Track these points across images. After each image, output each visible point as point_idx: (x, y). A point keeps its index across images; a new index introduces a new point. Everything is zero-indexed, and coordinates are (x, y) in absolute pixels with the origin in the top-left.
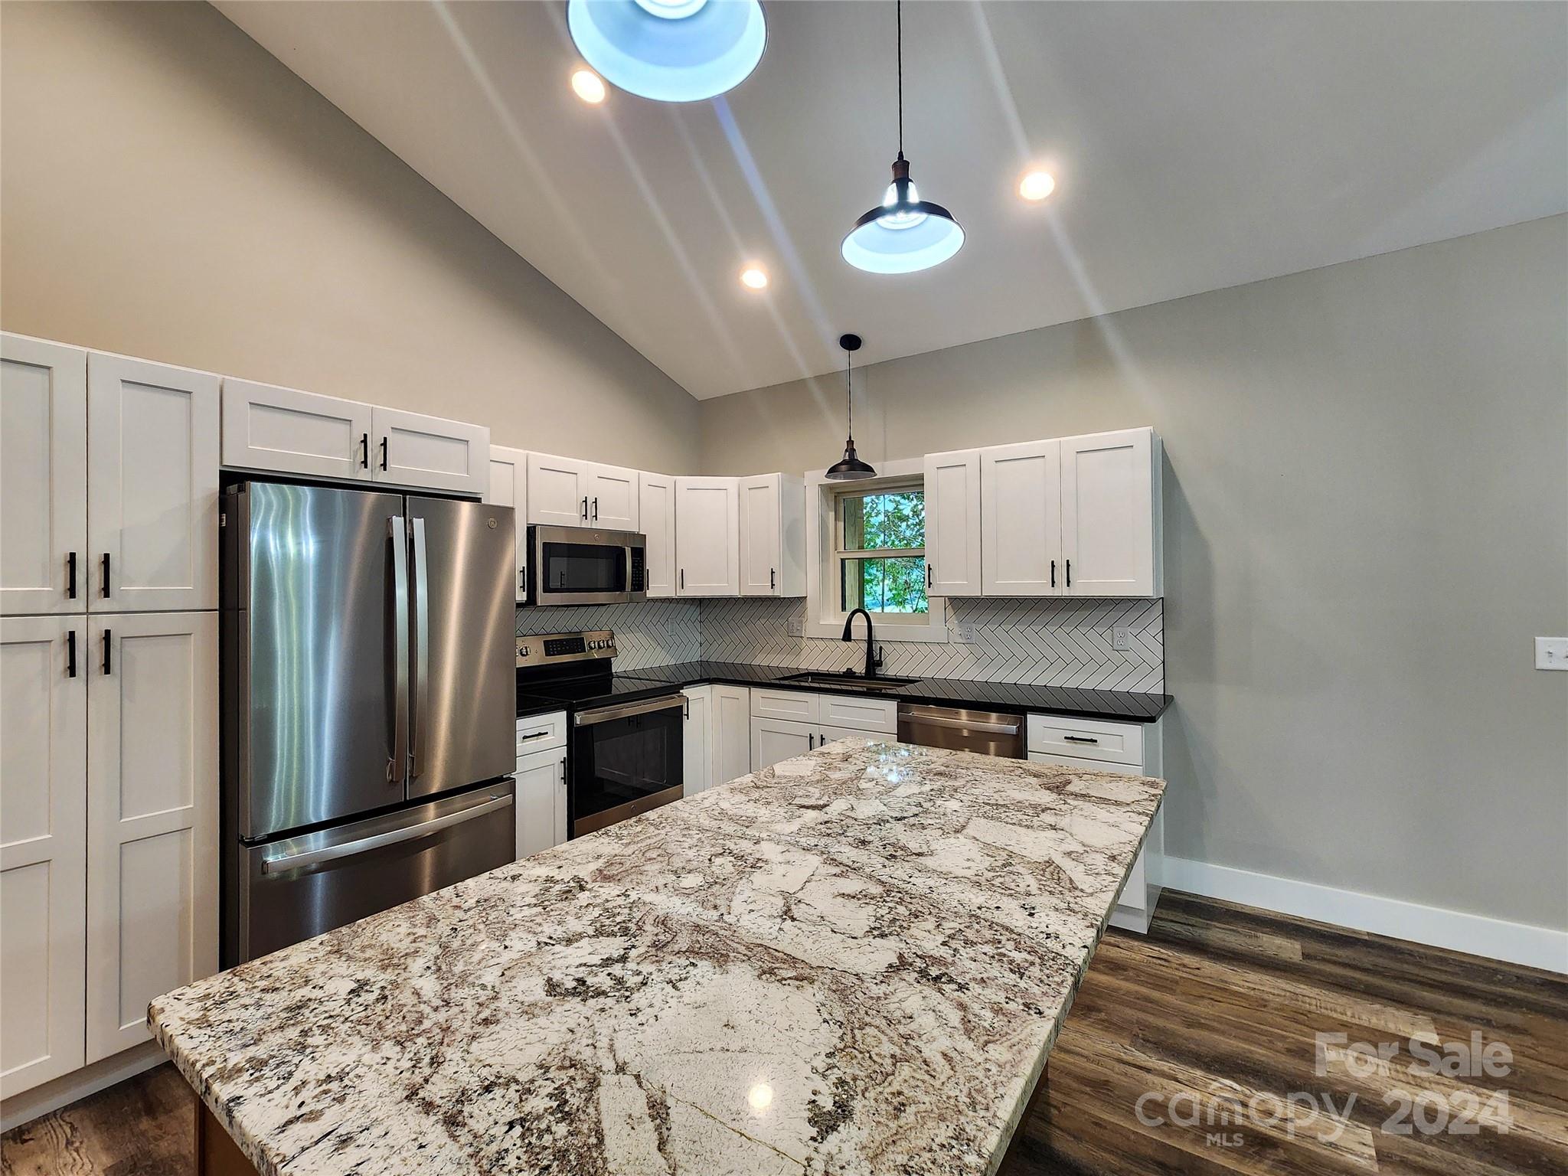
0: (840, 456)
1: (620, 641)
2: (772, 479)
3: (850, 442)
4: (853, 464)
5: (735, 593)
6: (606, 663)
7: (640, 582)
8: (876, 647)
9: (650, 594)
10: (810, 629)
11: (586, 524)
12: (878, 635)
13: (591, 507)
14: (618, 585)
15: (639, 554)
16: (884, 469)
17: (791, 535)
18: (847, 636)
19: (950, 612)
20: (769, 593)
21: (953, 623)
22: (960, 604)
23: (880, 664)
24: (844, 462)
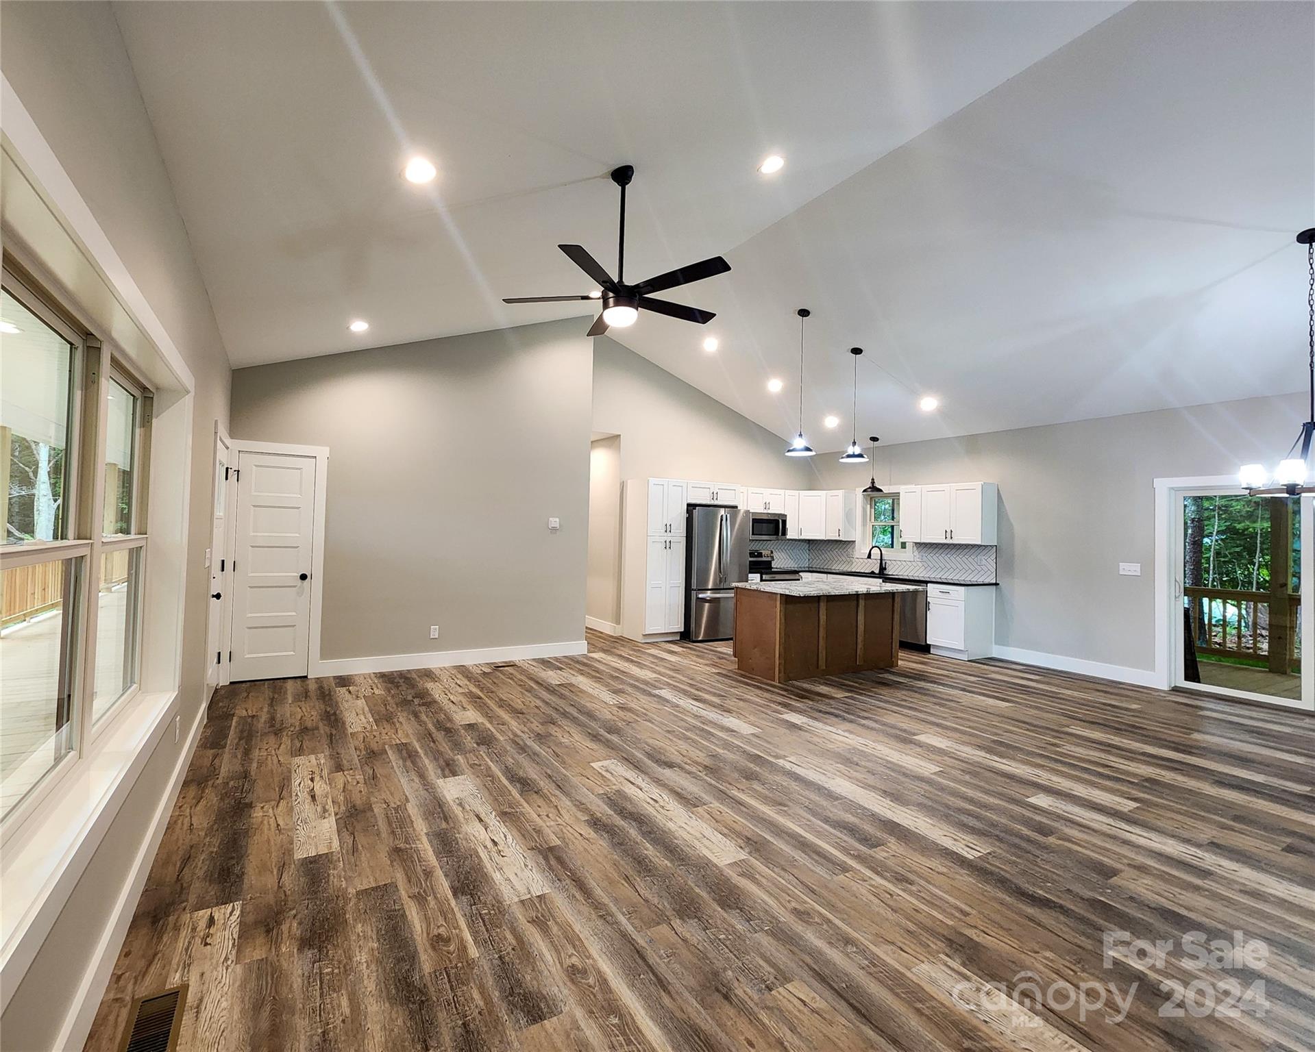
0: (869, 485)
1: (775, 554)
2: (840, 493)
3: (873, 479)
4: (874, 488)
5: (823, 538)
6: (770, 563)
7: (784, 533)
8: (884, 562)
9: (788, 537)
10: (857, 555)
11: (765, 511)
12: (885, 557)
13: (766, 505)
14: (776, 533)
15: (784, 522)
16: (885, 489)
17: (849, 516)
18: (869, 556)
19: (915, 548)
20: (838, 538)
21: (916, 553)
22: (920, 546)
23: (885, 569)
24: (870, 488)
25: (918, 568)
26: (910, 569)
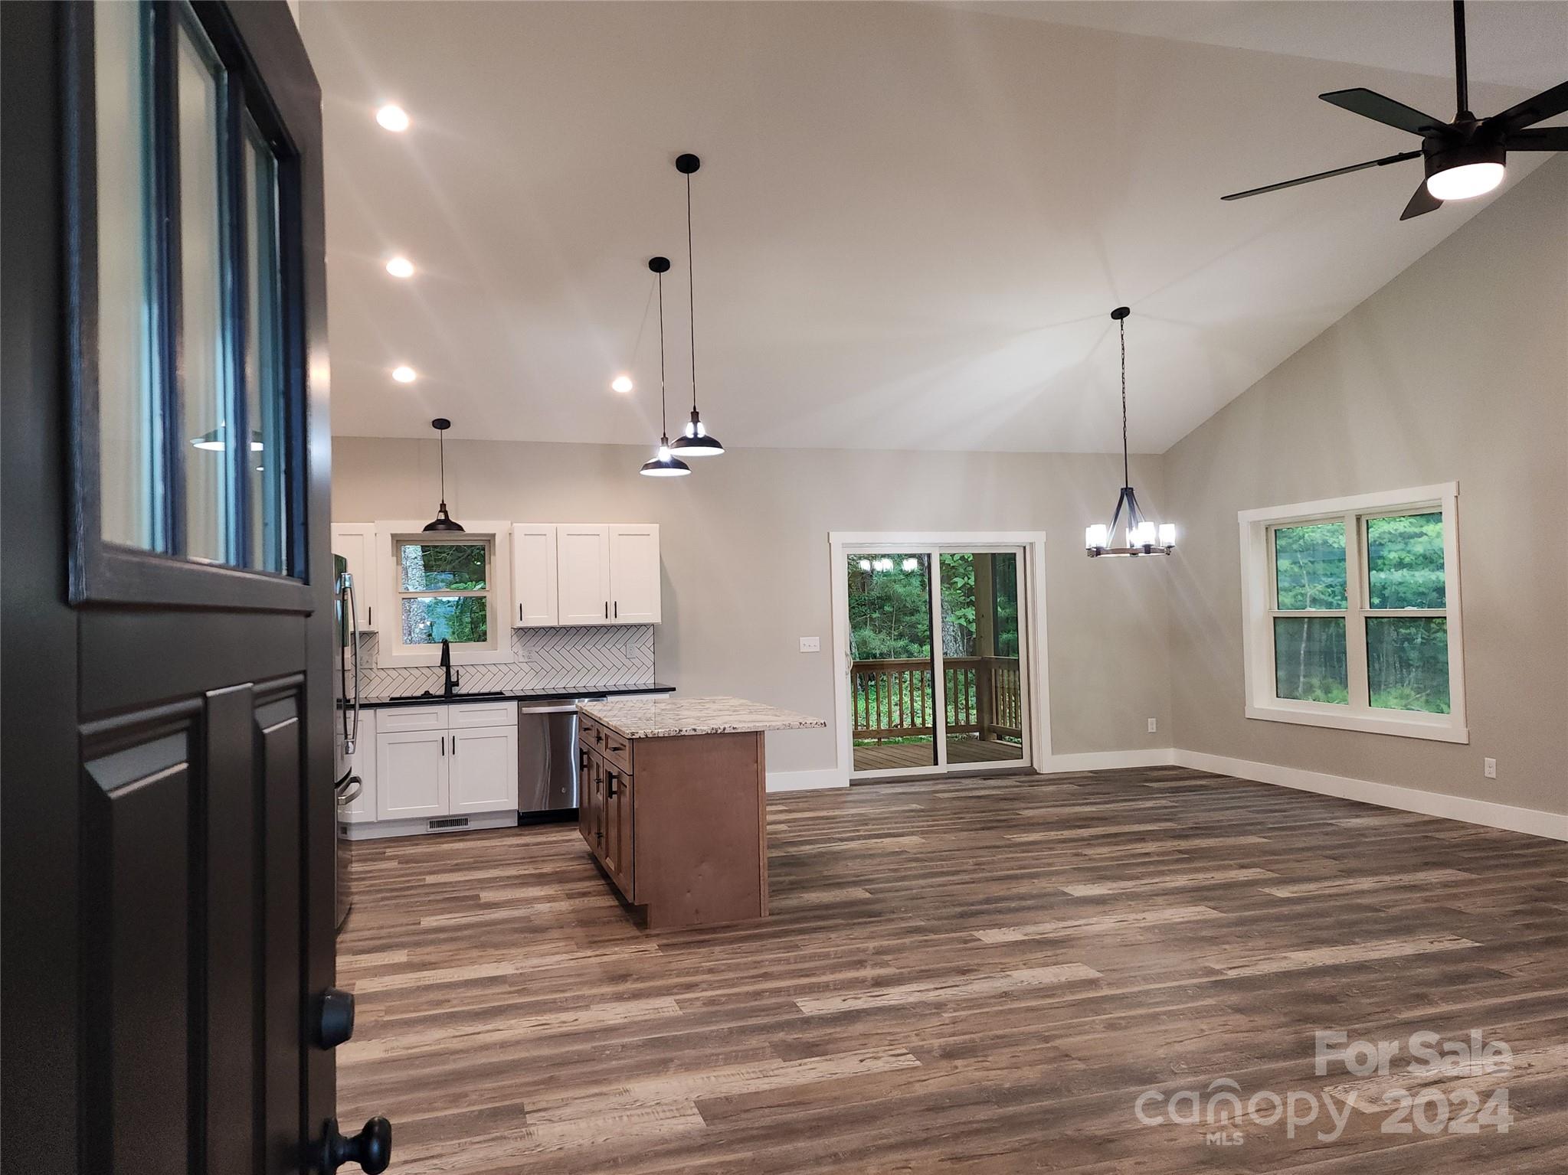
8: (452, 673)
19: (515, 638)
21: (518, 647)
23: (457, 684)
25: (522, 674)
26: (507, 679)
